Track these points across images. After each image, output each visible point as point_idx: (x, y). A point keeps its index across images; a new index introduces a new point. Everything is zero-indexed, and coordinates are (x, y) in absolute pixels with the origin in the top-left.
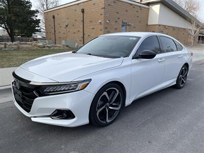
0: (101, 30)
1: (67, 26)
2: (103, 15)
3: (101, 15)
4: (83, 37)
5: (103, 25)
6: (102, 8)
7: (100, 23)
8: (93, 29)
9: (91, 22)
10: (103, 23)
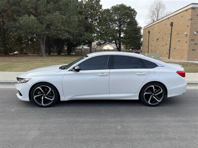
0: (186, 42)
1: (158, 40)
2: (190, 27)
3: (188, 26)
4: (170, 50)
5: (188, 37)
6: (189, 20)
7: (186, 35)
8: (179, 41)
9: (178, 34)
10: (188, 35)
